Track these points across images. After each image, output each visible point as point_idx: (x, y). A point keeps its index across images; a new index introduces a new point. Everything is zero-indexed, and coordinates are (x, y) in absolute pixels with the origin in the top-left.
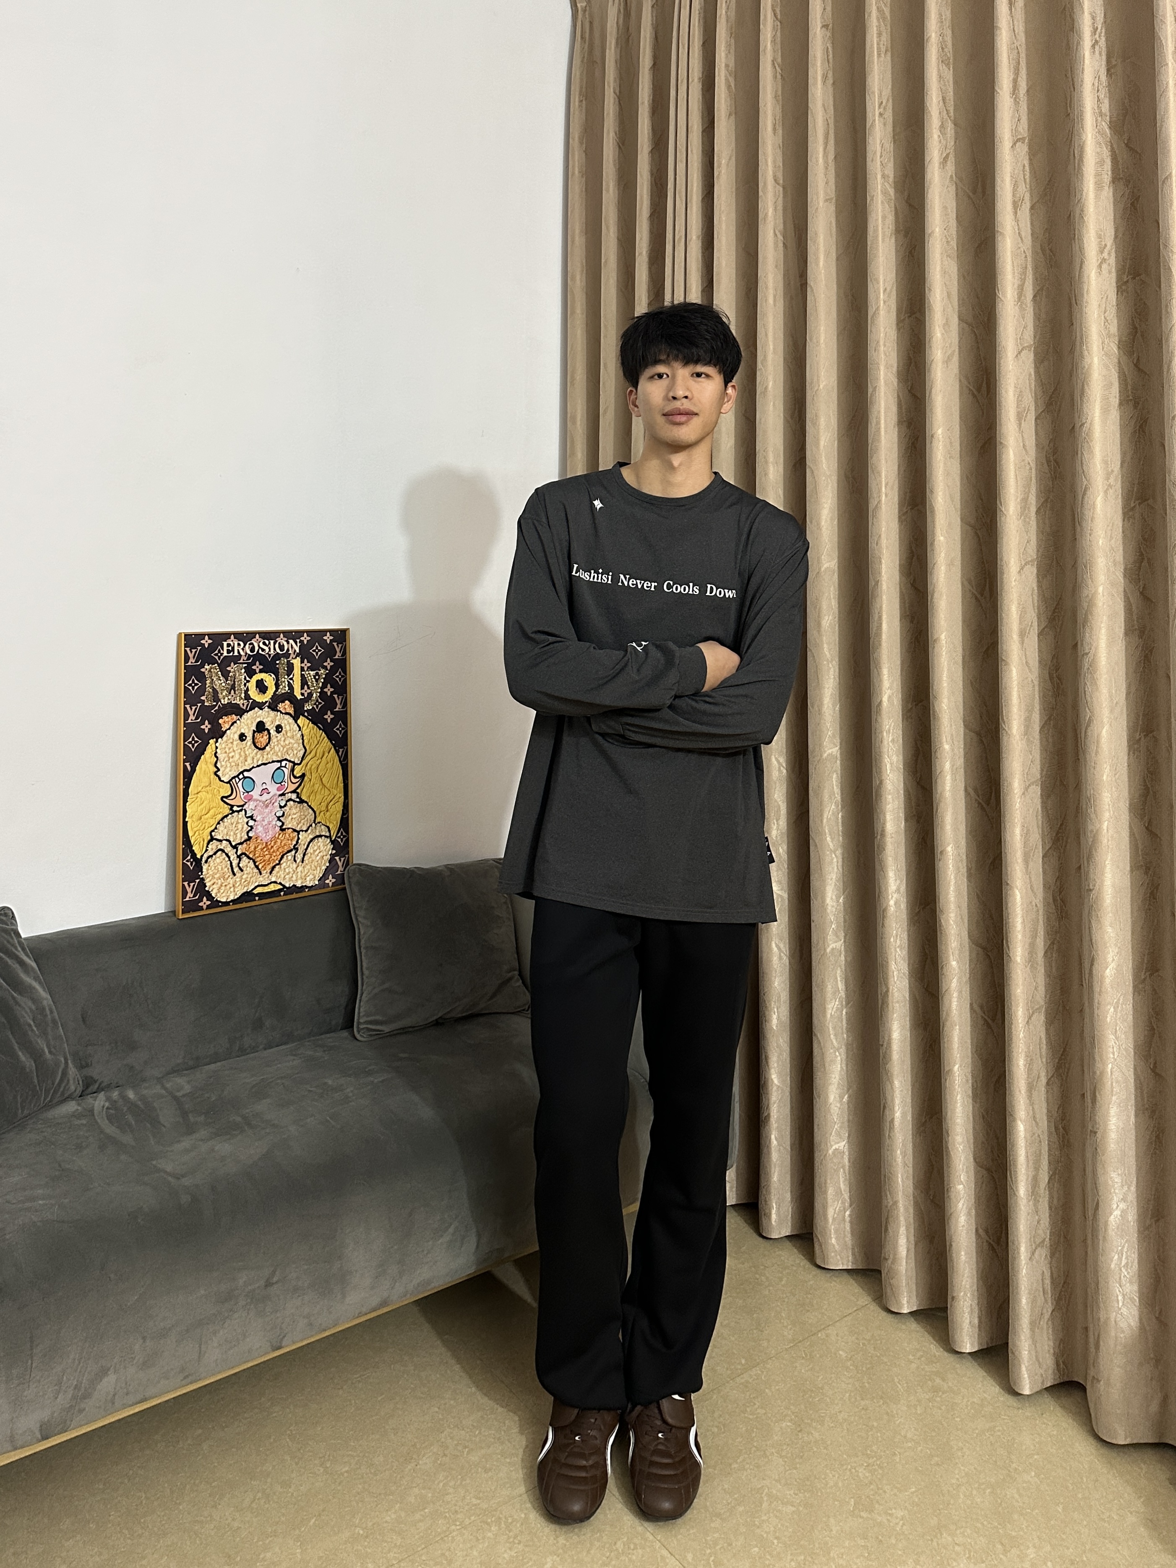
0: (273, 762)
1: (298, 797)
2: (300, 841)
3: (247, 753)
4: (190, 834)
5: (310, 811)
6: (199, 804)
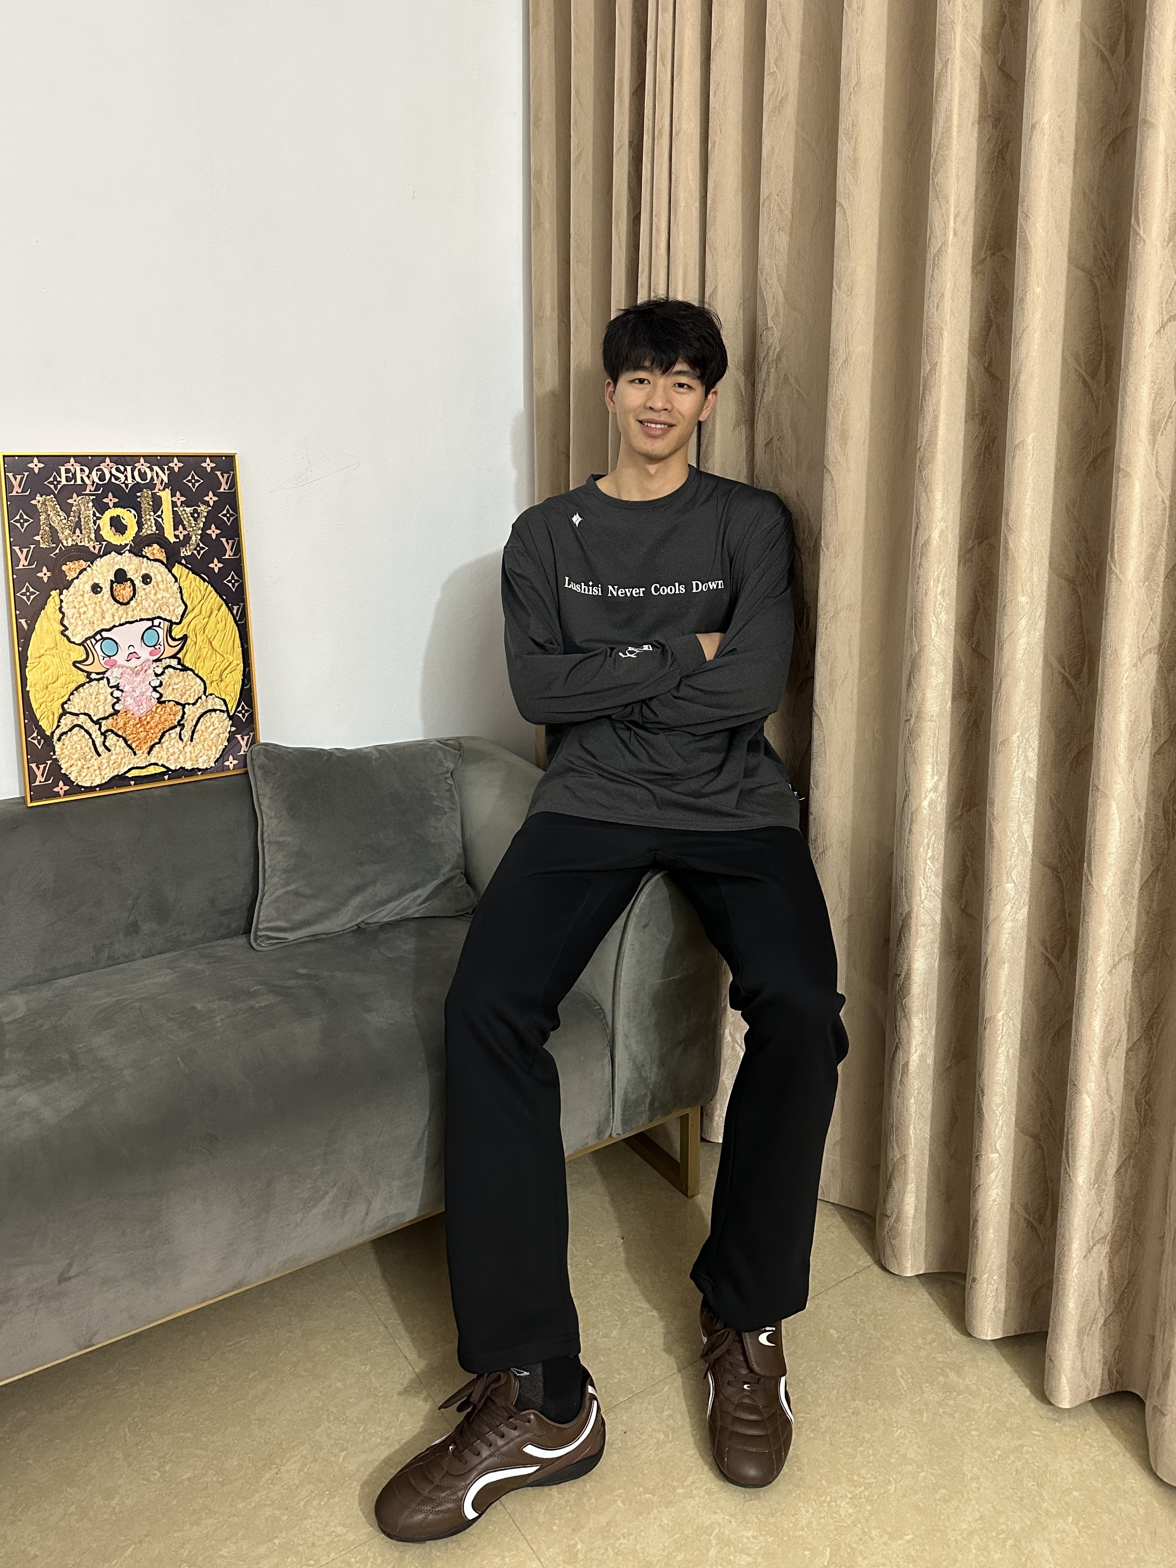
0: (141, 620)
1: (179, 663)
2: (186, 716)
3: (104, 608)
4: (34, 706)
5: (198, 679)
6: (43, 670)
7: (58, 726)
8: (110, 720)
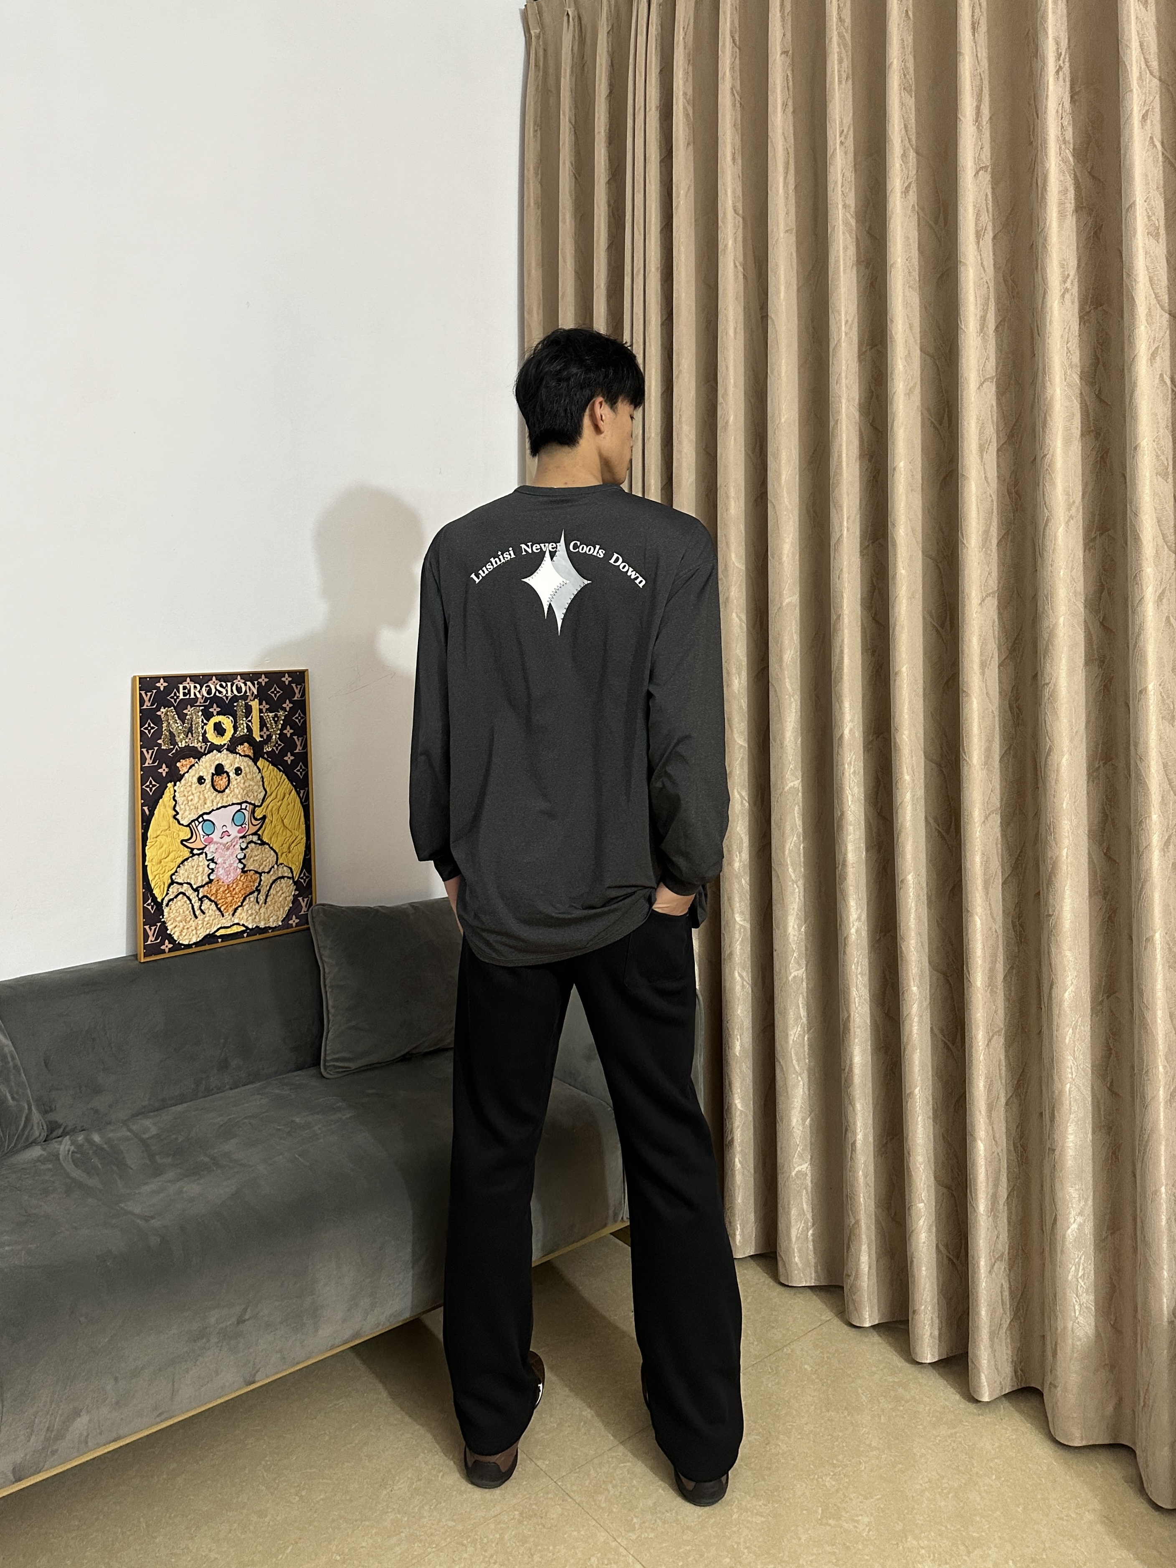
0: (233, 804)
1: (259, 839)
2: (262, 883)
3: (206, 796)
4: (150, 878)
5: (272, 851)
6: (158, 847)
7: (167, 894)
8: (206, 888)
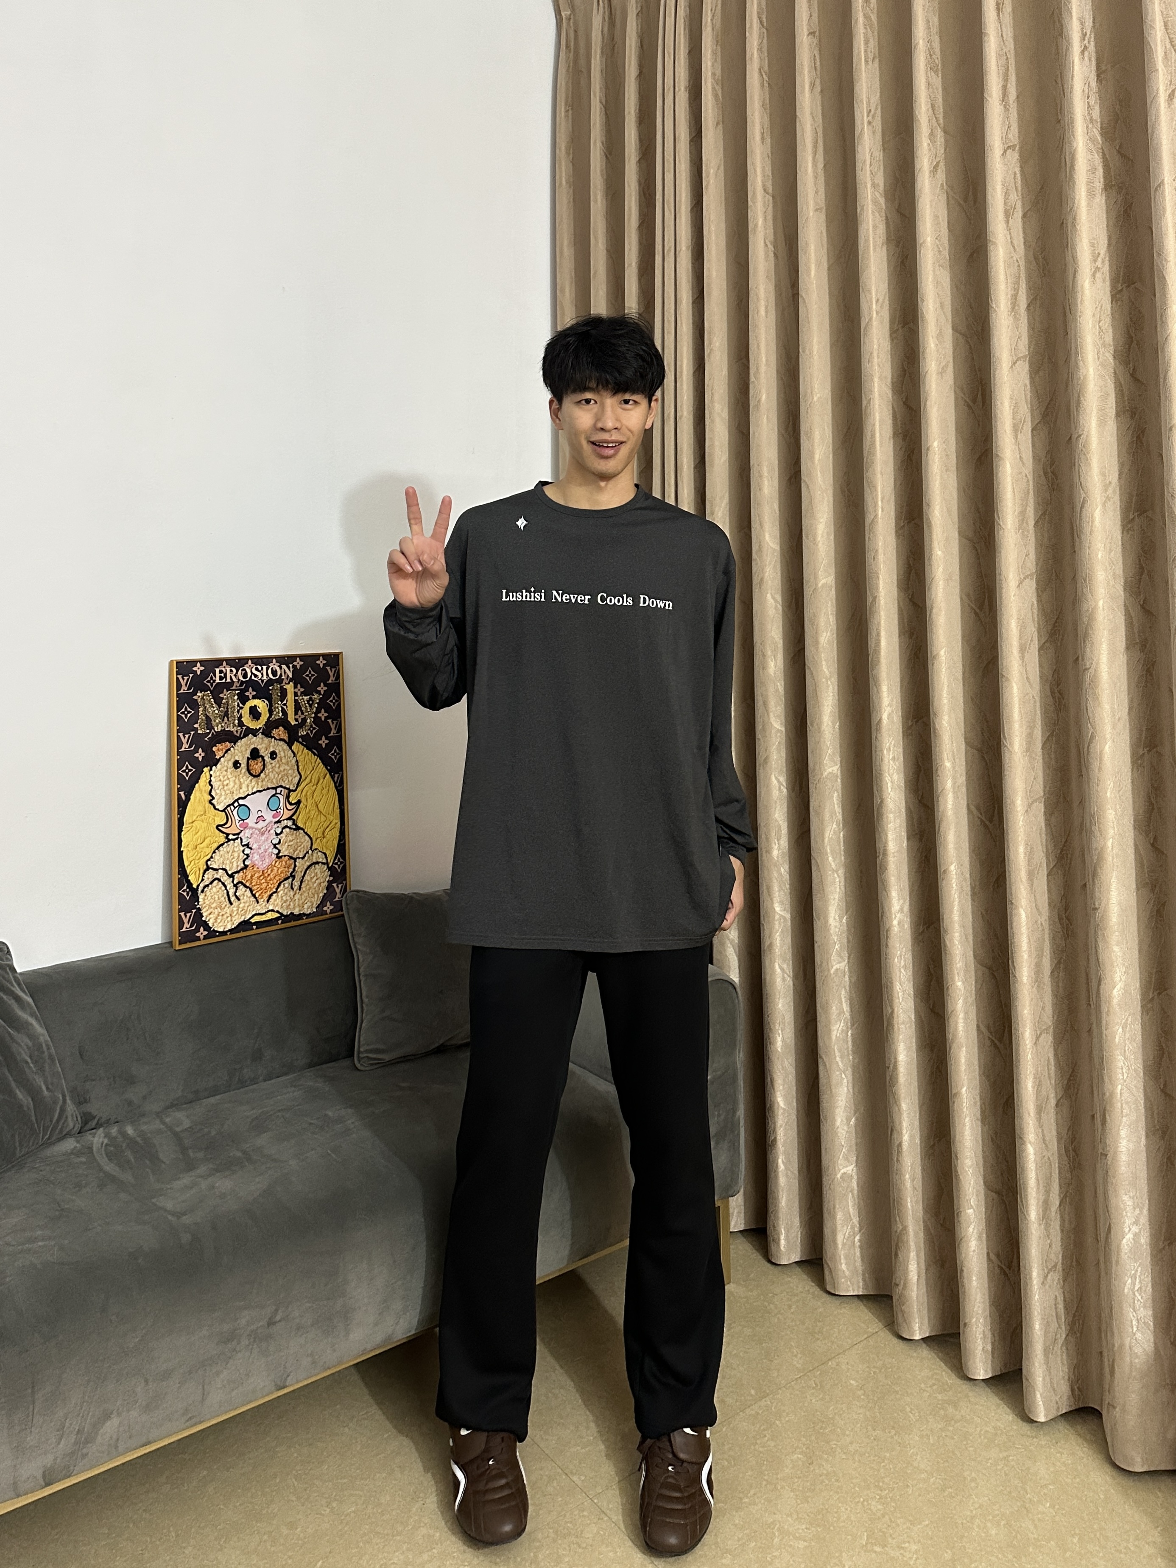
2: (297, 868)
3: (242, 780)
5: (307, 838)
6: (193, 833)
8: (241, 874)
